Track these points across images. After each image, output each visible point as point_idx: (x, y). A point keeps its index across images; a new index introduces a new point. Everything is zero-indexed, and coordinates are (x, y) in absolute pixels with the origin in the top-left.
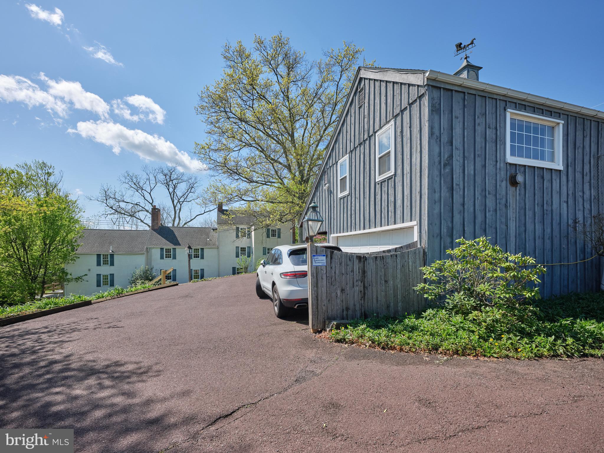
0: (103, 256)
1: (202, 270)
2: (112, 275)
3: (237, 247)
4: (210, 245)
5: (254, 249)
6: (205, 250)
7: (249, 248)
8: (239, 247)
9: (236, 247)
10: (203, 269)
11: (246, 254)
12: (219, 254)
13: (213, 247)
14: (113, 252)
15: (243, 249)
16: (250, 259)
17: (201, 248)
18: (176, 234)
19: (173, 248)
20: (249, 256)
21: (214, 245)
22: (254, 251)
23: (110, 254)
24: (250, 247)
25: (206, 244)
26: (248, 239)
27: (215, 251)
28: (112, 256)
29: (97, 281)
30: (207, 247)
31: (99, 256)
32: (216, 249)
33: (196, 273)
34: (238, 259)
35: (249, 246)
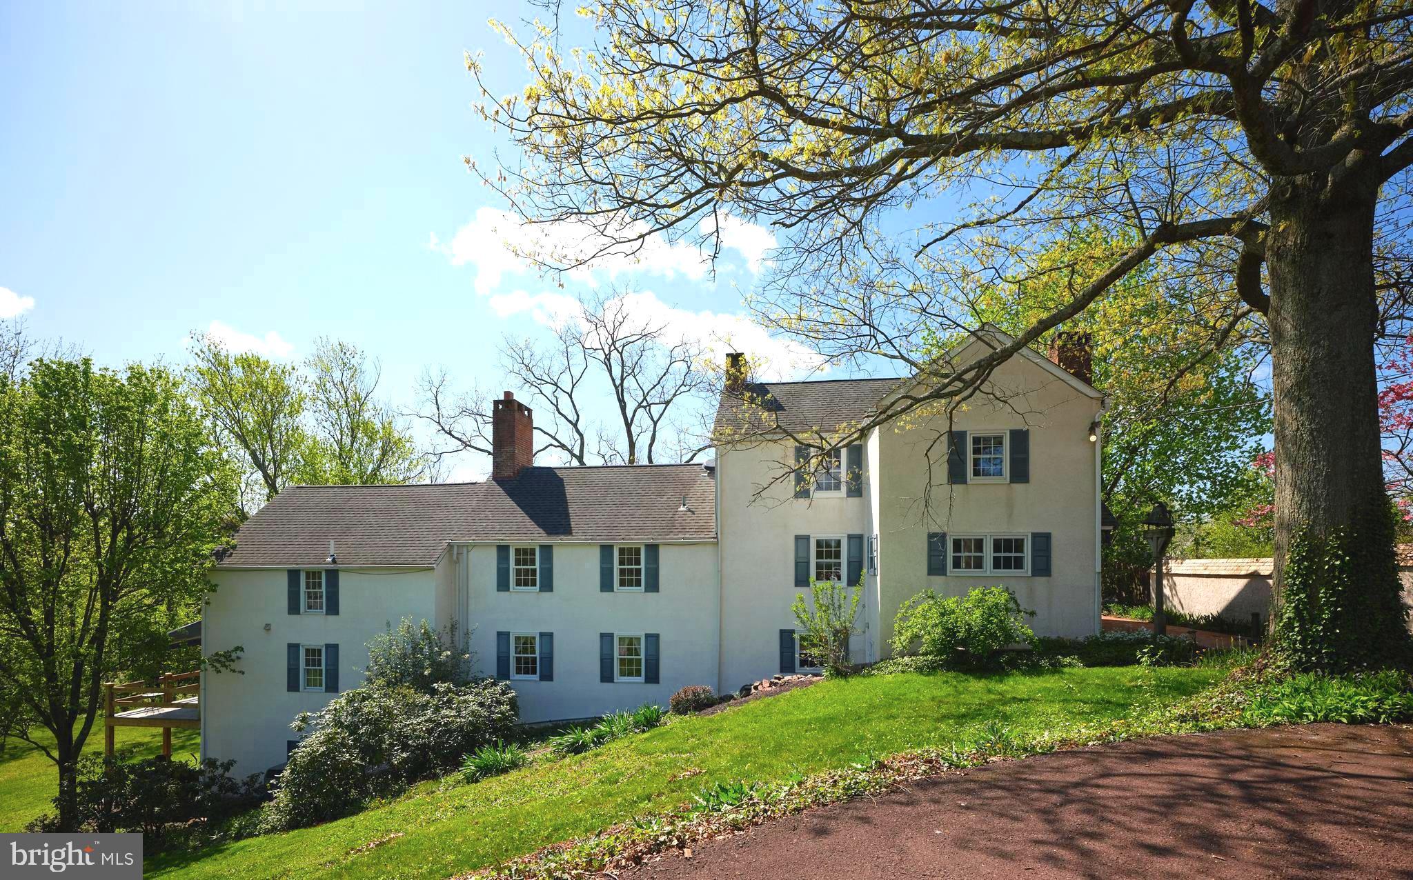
0: (308, 577)
1: (653, 639)
2: (333, 649)
3: (801, 540)
4: (683, 530)
5: (877, 546)
6: (663, 552)
7: (858, 541)
8: (807, 538)
9: (797, 538)
10: (657, 636)
11: (844, 571)
12: (720, 572)
13: (696, 538)
14: (334, 561)
15: (828, 549)
16: (855, 593)
17: (648, 546)
18: (569, 490)
19: (542, 547)
20: (854, 580)
21: (701, 529)
22: (877, 554)
23: (327, 571)
24: (860, 537)
25: (671, 527)
26: (854, 501)
27: (704, 556)
28: (333, 575)
29: (289, 670)
30: (671, 538)
31: (293, 575)
32: (709, 549)
33: (630, 652)
34: (802, 592)
35: (857, 531)
